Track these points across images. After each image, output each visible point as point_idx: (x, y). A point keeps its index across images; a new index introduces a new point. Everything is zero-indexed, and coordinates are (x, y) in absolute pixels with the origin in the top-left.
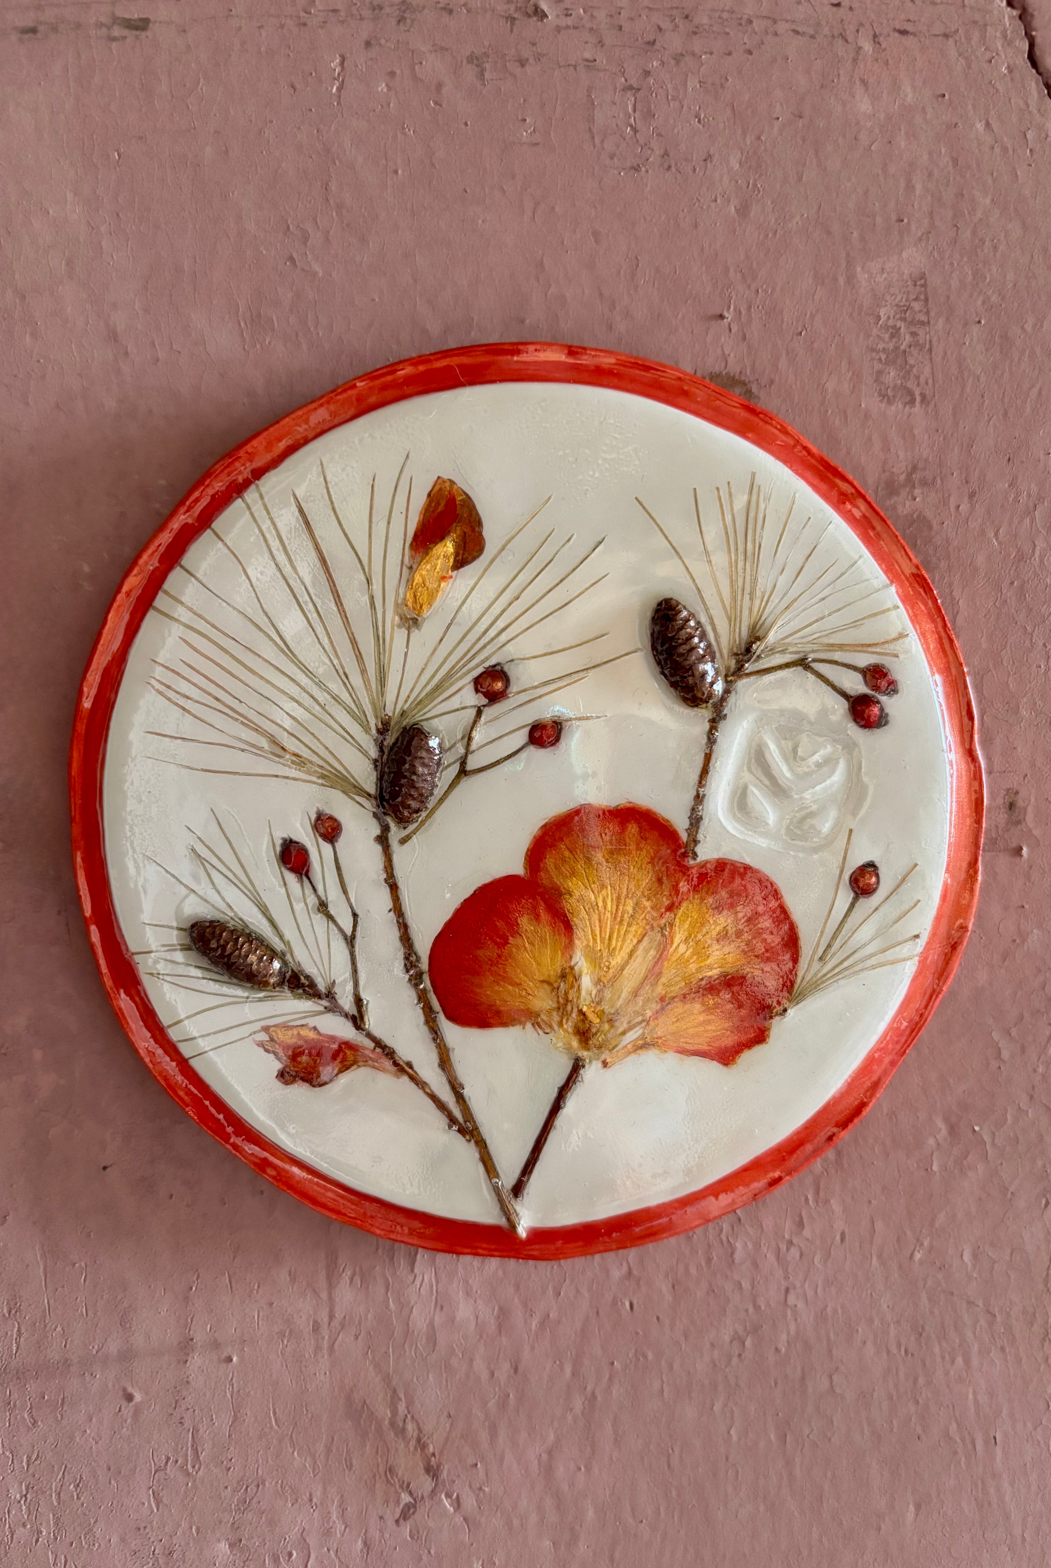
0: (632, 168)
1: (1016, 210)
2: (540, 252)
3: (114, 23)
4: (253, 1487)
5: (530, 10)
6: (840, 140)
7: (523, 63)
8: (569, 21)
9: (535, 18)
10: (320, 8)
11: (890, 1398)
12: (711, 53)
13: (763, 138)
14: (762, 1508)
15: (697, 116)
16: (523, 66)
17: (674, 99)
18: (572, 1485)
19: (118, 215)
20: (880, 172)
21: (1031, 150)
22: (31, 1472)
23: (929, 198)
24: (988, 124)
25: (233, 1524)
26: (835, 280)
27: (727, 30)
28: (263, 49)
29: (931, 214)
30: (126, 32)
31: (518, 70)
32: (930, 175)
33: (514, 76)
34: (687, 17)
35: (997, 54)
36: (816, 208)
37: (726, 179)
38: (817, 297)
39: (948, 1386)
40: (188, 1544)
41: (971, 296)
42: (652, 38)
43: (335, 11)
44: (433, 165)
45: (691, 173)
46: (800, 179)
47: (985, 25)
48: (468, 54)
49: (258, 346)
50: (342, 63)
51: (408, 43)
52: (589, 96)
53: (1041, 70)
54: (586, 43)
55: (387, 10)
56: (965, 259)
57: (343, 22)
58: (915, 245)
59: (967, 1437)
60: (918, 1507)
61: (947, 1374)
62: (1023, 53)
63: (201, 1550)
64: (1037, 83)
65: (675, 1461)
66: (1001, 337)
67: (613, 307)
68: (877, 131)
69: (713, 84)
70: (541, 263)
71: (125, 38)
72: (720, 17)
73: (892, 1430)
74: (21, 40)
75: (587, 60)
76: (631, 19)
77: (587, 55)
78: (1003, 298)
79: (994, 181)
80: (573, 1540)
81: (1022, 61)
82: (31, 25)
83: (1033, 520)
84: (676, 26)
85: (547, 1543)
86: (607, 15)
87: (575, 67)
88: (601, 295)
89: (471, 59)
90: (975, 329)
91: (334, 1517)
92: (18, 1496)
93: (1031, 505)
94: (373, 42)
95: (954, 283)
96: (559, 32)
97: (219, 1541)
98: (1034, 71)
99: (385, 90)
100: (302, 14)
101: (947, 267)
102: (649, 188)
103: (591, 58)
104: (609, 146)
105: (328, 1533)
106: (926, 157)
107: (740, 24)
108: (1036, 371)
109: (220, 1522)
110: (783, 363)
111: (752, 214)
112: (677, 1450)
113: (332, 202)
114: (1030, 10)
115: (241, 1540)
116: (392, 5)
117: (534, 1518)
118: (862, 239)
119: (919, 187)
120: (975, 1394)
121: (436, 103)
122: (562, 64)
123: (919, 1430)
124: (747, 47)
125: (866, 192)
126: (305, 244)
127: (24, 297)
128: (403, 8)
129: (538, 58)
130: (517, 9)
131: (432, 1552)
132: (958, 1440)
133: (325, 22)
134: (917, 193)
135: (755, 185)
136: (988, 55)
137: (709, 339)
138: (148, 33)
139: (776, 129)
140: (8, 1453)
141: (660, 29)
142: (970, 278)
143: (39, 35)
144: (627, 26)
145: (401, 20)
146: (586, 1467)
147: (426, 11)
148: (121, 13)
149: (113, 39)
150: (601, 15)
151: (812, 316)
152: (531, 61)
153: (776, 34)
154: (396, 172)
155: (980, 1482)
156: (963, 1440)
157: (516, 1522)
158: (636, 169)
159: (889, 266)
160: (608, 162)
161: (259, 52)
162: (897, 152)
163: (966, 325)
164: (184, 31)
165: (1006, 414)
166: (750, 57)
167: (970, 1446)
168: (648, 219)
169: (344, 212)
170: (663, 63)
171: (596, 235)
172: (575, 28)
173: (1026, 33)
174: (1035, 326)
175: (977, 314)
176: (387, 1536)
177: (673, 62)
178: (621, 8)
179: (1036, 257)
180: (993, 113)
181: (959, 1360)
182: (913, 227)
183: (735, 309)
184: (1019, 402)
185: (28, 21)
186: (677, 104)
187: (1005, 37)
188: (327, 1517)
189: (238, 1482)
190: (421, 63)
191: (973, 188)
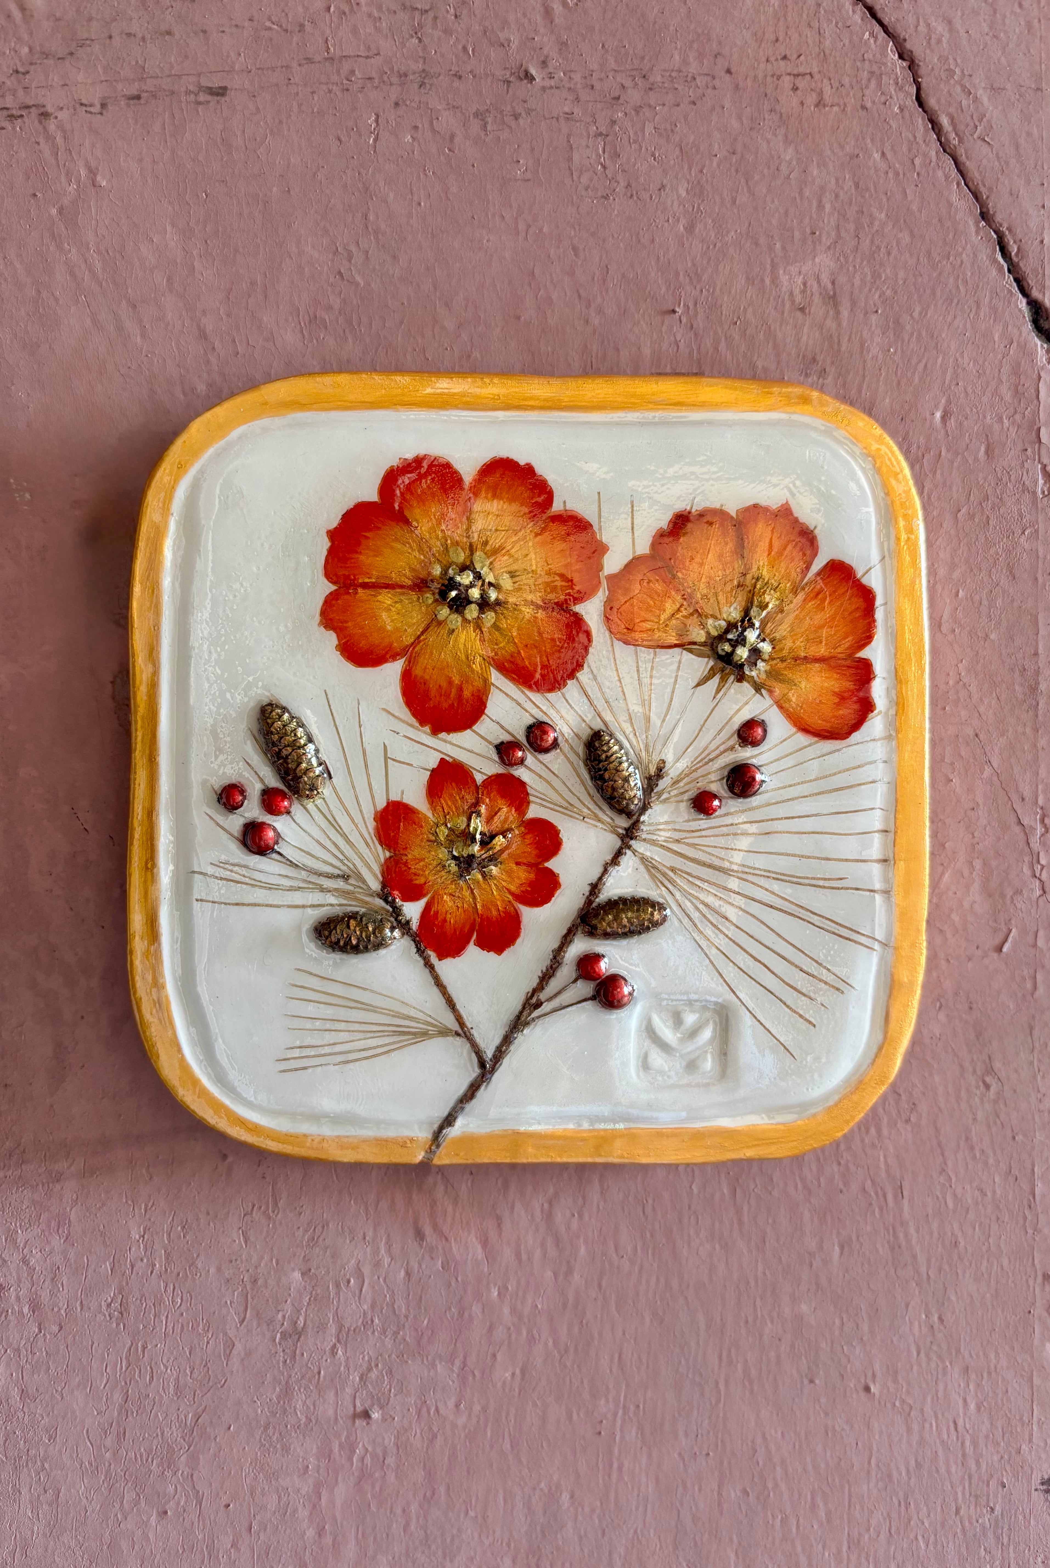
0: (603, 197)
1: (905, 221)
2: (532, 264)
3: (200, 90)
4: (319, 1227)
5: (522, 75)
6: (766, 171)
7: (516, 117)
8: (552, 83)
9: (525, 81)
10: (359, 76)
11: (818, 1160)
12: (664, 105)
13: (704, 171)
14: (717, 1247)
15: (653, 155)
16: (516, 119)
17: (635, 142)
18: (568, 1227)
19: (206, 242)
20: (797, 195)
21: (918, 174)
22: (148, 1216)
23: (836, 215)
24: (883, 154)
25: (304, 1257)
26: (763, 280)
27: (676, 86)
28: (315, 110)
29: (838, 227)
30: (209, 98)
31: (513, 124)
32: (837, 196)
33: (510, 127)
34: (644, 77)
35: (891, 97)
36: (746, 225)
37: (676, 203)
38: (749, 294)
39: (864, 1150)
40: (269, 1273)
41: (870, 290)
42: (617, 94)
43: (370, 79)
44: (448, 198)
45: (648, 200)
46: (734, 202)
47: (881, 75)
48: (474, 110)
49: (315, 341)
50: (377, 121)
51: (427, 103)
52: (569, 141)
53: (926, 109)
54: (566, 99)
55: (411, 77)
56: (865, 263)
57: (377, 87)
58: (826, 252)
59: (879, 1191)
60: (842, 1248)
61: (862, 1141)
62: (912, 96)
63: (280, 1279)
64: (923, 119)
65: (649, 1210)
66: (894, 322)
67: (589, 306)
68: (794, 163)
69: (665, 130)
70: (533, 273)
71: (208, 102)
72: (670, 76)
73: (820, 1186)
74: (128, 106)
75: (567, 114)
76: (601, 80)
77: (566, 109)
78: (896, 293)
79: (888, 200)
80: (569, 1272)
81: (912, 102)
82: (136, 93)
83: (922, 466)
84: (636, 84)
85: (549, 1274)
86: (582, 77)
87: (557, 119)
88: (579, 296)
89: (477, 114)
90: (874, 318)
91: (383, 1251)
92: (137, 1237)
93: (920, 454)
94: (400, 103)
95: (857, 281)
96: (545, 91)
97: (293, 1270)
98: (920, 110)
99: (410, 141)
100: (345, 82)
101: (851, 269)
102: (616, 212)
103: (570, 112)
104: (584, 180)
105: (377, 1264)
106: (833, 181)
107: (686, 81)
108: (923, 349)
109: (295, 1255)
110: (722, 346)
111: (697, 231)
112: (650, 1201)
113: (370, 229)
114: (917, 62)
115: (310, 1270)
116: (414, 73)
117: (538, 1253)
118: (784, 248)
119: (828, 206)
120: (885, 1157)
121: (450, 150)
122: (547, 116)
123: (841, 1186)
124: (692, 99)
125: (786, 212)
126: (350, 261)
127: (134, 307)
128: (423, 75)
129: (529, 112)
130: (512, 74)
131: (459, 1279)
132: (872, 1194)
133: (363, 88)
134: (827, 210)
135: (699, 207)
136: (883, 99)
137: (664, 329)
138: (227, 98)
139: (715, 164)
140: (130, 1202)
141: (624, 87)
142: (869, 278)
143: (142, 101)
144: (597, 86)
145: (422, 85)
146: (578, 1214)
147: (441, 77)
148: (205, 82)
149: (200, 103)
150: (577, 77)
151: (745, 309)
152: (523, 114)
153: (714, 88)
154: (419, 204)
155: (891, 1228)
156: (877, 1194)
157: (524, 1257)
158: (606, 197)
159: (804, 269)
160: (584, 193)
161: (313, 112)
162: (810, 179)
163: (866, 313)
164: (254, 96)
165: (899, 383)
166: (693, 107)
167: (882, 1199)
168: (616, 236)
169: (380, 236)
170: (626, 114)
171: (575, 249)
172: (557, 88)
173: (914, 80)
174: (920, 314)
175: (875, 305)
176: (424, 1266)
177: (633, 113)
178: (592, 71)
179: (921, 259)
180: (887, 144)
181: (873, 1131)
182: (824, 239)
183: (684, 305)
184: (909, 374)
185: (133, 90)
186: (637, 146)
187: (897, 84)
188: (376, 1251)
189: (308, 1224)
190: (438, 119)
191: (871, 206)
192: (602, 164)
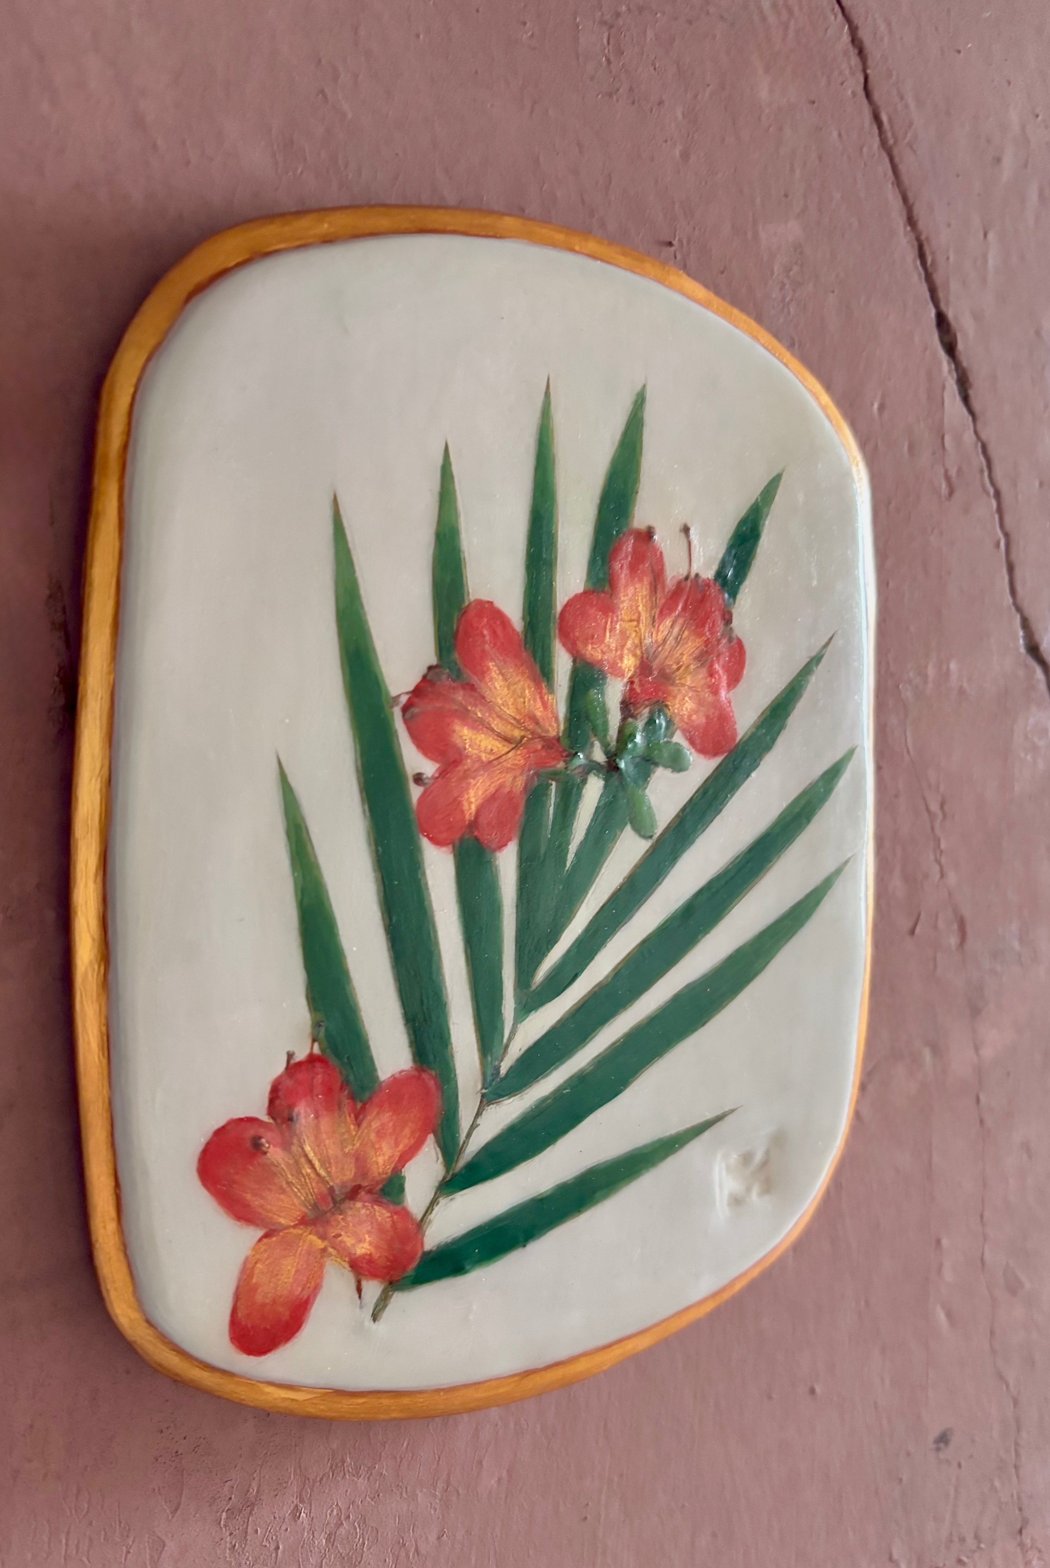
192: (606, 57)
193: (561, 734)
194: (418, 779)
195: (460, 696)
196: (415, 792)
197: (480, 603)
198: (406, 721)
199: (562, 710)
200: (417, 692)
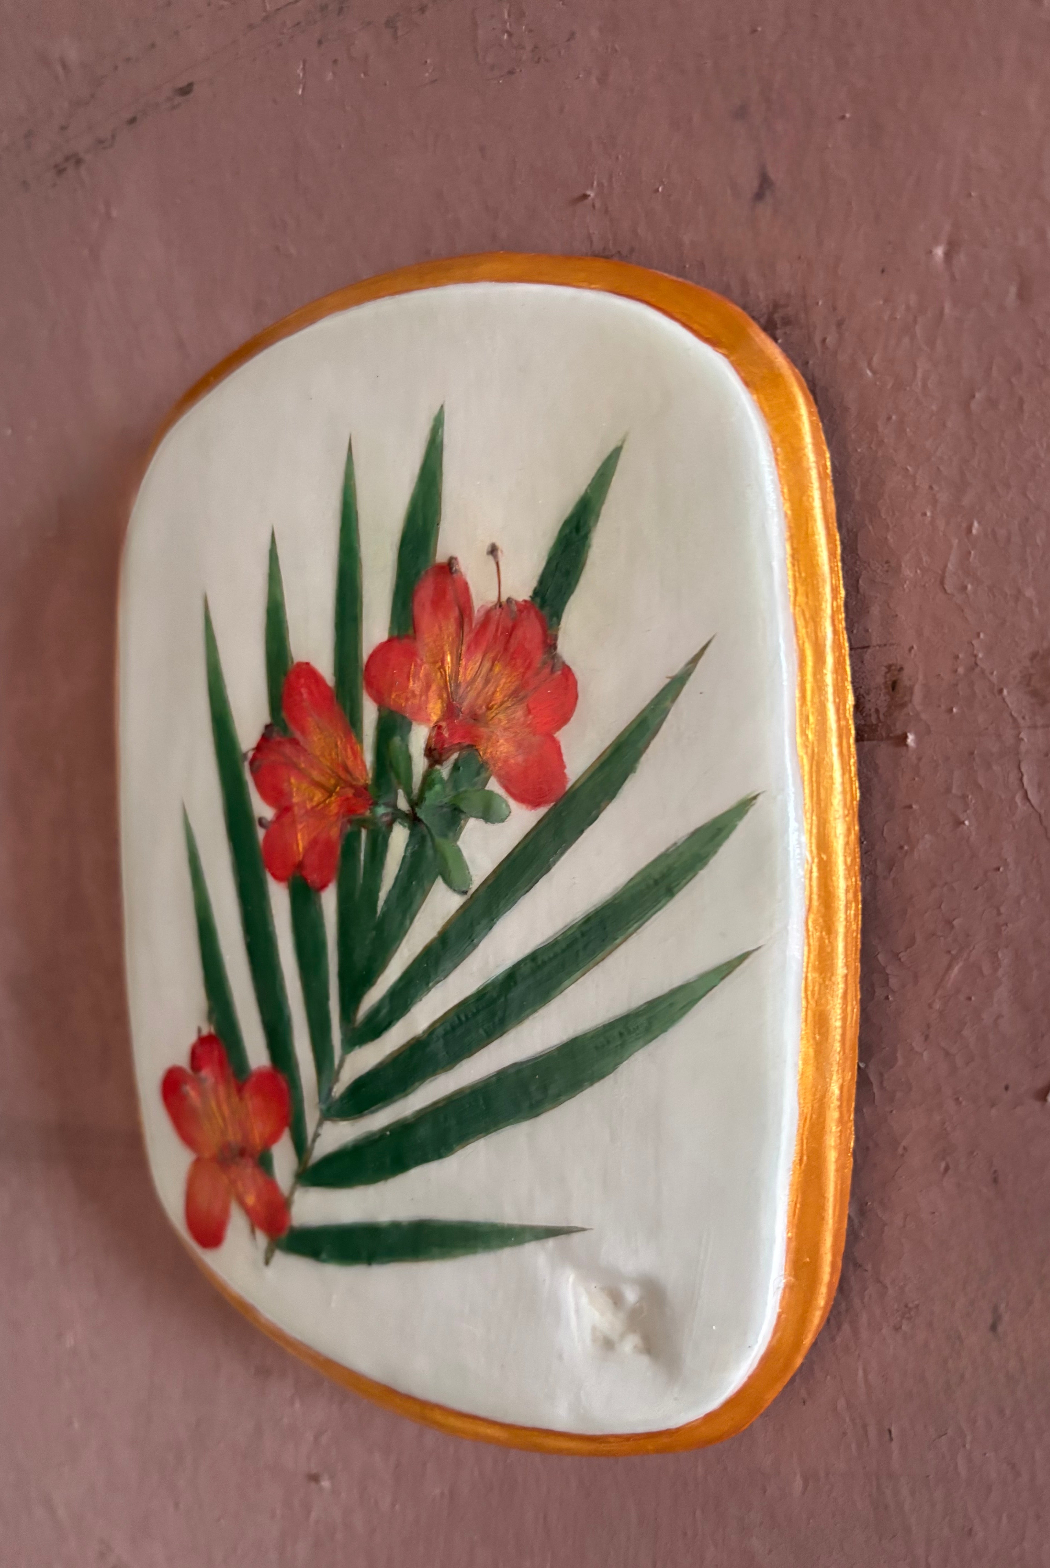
193: (369, 782)
194: (261, 822)
195: (288, 750)
196: (261, 833)
197: (300, 665)
198: (253, 772)
199: (369, 757)
200: (258, 749)
